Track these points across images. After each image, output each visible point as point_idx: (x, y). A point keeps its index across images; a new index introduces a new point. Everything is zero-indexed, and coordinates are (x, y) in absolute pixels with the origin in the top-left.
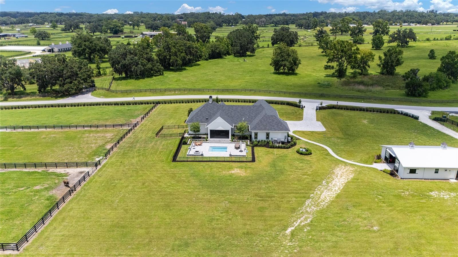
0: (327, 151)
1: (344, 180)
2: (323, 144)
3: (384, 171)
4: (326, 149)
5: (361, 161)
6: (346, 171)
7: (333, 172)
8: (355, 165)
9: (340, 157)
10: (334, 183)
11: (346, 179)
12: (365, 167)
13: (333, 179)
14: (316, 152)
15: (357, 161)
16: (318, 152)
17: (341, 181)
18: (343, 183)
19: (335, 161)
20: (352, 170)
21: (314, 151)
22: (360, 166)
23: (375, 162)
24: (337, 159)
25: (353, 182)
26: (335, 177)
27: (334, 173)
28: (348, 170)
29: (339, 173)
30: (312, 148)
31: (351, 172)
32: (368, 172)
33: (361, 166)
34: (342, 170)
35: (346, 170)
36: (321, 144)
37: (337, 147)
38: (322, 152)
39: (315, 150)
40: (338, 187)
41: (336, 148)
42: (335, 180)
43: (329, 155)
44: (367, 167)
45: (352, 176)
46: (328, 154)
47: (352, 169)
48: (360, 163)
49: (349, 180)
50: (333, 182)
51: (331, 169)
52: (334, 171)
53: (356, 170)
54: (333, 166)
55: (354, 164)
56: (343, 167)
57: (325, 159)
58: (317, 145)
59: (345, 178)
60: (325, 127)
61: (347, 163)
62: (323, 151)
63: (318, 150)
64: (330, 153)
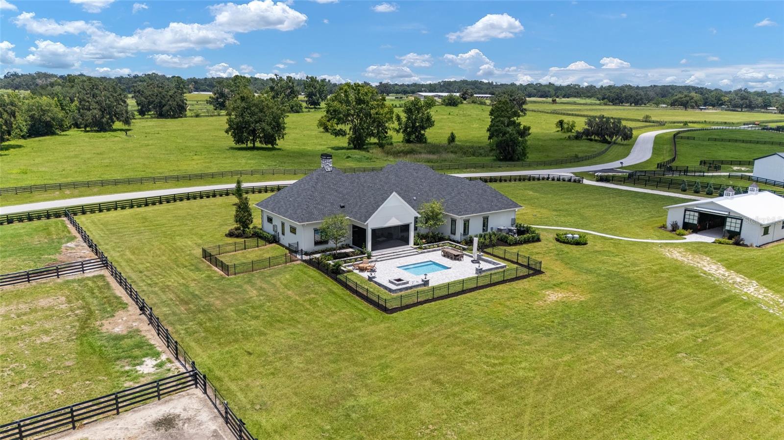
3: (721, 243)
5: (663, 238)
6: (683, 254)
7: (672, 258)
8: (672, 243)
11: (713, 264)
13: (701, 269)
20: (686, 251)
22: (680, 244)
23: (682, 235)
24: (632, 241)
27: (679, 260)
29: (683, 259)
31: (692, 254)
32: (709, 249)
34: (674, 255)
35: (680, 253)
42: (704, 269)
44: (691, 243)
47: (683, 250)
48: (668, 240)
50: (709, 272)
55: (668, 243)
56: (663, 250)
61: (655, 243)
64: (602, 235)
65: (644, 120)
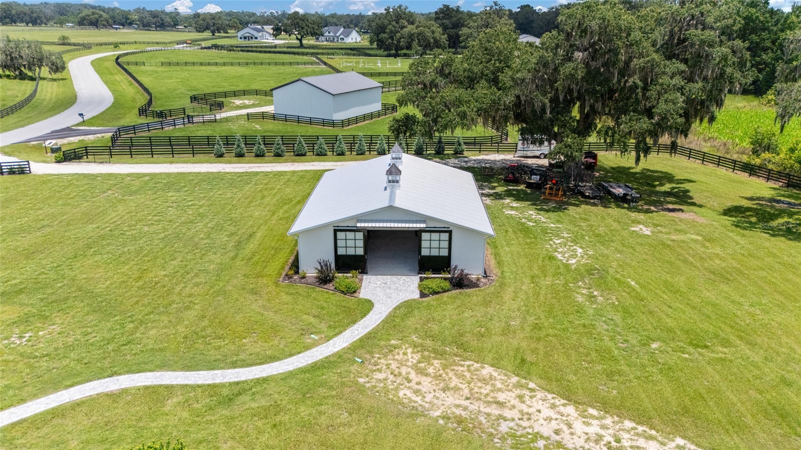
65: (61, 42)
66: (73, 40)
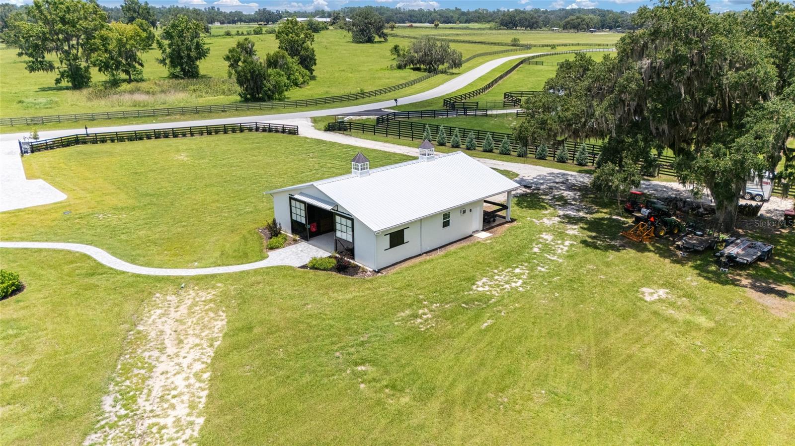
0: (89, 257)
1: (195, 354)
2: (66, 241)
3: (314, 268)
4: (85, 255)
5: (225, 259)
6: (191, 313)
7: (139, 332)
8: (213, 276)
9: (148, 264)
10: (157, 384)
11: (205, 344)
12: (247, 272)
13: (151, 368)
14: (40, 277)
15: (212, 260)
16: (52, 274)
17: (185, 363)
18: (198, 367)
19: (130, 285)
20: (211, 301)
21: (33, 275)
22: (230, 275)
23: (272, 248)
24: (139, 276)
25: (236, 347)
26: (156, 353)
27: (145, 337)
28: (195, 304)
29: (167, 329)
30: (21, 266)
31: (211, 309)
32: (268, 288)
33: (236, 273)
34: (173, 314)
35: (190, 308)
36: (58, 241)
37: (123, 237)
38: (66, 269)
39: (34, 269)
40: (185, 398)
41: (121, 241)
42: (161, 368)
43: (100, 271)
44: (256, 271)
45: (220, 324)
46: (98, 269)
47: (210, 297)
48: (223, 265)
49: (216, 344)
50: (150, 382)
51: (127, 326)
52: (141, 328)
53: (225, 295)
54: (129, 307)
55: (206, 276)
56: (173, 298)
57: (88, 293)
58: (40, 250)
59: (197, 341)
60: (63, 190)
61: (182, 277)
62: (72, 262)
63: (50, 266)
64: (104, 262)
66: (522, 42)
